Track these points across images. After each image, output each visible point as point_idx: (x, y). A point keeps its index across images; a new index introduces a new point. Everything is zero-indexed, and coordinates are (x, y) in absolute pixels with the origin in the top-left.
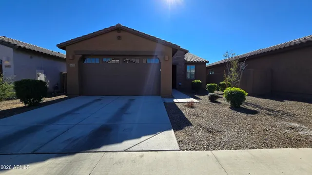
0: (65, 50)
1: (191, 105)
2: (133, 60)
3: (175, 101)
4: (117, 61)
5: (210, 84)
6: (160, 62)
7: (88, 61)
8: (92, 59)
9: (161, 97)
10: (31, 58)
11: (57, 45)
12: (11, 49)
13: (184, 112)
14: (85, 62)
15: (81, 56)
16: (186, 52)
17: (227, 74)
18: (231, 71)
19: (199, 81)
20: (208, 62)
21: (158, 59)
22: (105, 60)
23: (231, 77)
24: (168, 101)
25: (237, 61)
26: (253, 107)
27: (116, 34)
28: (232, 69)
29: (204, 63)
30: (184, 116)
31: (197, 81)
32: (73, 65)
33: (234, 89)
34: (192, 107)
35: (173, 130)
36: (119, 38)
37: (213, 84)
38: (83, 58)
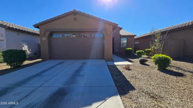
0: (39, 29)
1: (128, 68)
2: (85, 35)
3: (115, 63)
4: (74, 36)
5: (138, 51)
6: (104, 36)
7: (55, 36)
8: (57, 35)
9: (104, 61)
10: (18, 34)
11: (33, 26)
12: (4, 29)
13: (124, 74)
14: (53, 37)
15: (49, 32)
16: (121, 29)
17: (152, 44)
18: (155, 41)
19: (131, 49)
20: (136, 36)
21: (102, 34)
22: (66, 35)
23: (156, 46)
24: (110, 63)
25: (160, 34)
26: (177, 69)
27: (73, 17)
28: (156, 40)
29: (133, 36)
30: (125, 78)
31: (129, 49)
32: (44, 39)
33: (161, 55)
34: (129, 70)
35: (119, 95)
36: (75, 19)
37: (141, 51)
38: (51, 34)
